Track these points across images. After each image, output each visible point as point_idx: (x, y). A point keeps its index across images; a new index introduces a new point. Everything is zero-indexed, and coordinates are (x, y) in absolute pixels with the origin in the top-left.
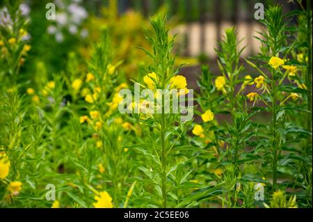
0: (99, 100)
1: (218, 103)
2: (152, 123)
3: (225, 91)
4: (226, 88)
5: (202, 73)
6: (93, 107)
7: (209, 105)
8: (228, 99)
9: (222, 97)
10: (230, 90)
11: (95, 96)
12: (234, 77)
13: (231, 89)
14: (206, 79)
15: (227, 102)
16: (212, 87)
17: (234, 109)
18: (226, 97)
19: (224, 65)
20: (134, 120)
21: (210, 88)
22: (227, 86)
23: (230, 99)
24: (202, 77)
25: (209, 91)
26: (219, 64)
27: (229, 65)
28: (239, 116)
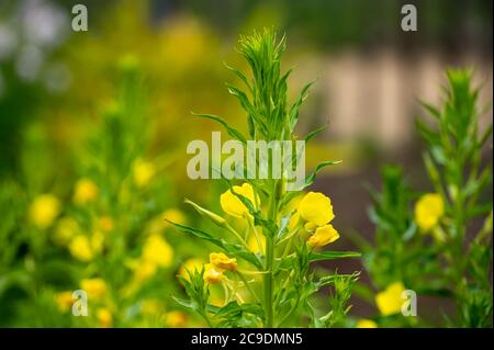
0: (106, 251)
1: (422, 266)
2: (239, 315)
3: (440, 235)
4: (444, 227)
5: (385, 187)
6: (91, 269)
7: (398, 272)
8: (448, 255)
9: (433, 249)
10: (453, 232)
11: (98, 242)
12: (467, 199)
13: (458, 230)
14: (394, 201)
15: (444, 264)
16: (408, 224)
17: (464, 281)
18: (441, 251)
19: (440, 167)
20: (193, 305)
21: (402, 226)
22: (447, 222)
23: (454, 255)
24: (383, 198)
25: (400, 233)
26: (429, 165)
27: (454, 166)
28: (479, 301)
